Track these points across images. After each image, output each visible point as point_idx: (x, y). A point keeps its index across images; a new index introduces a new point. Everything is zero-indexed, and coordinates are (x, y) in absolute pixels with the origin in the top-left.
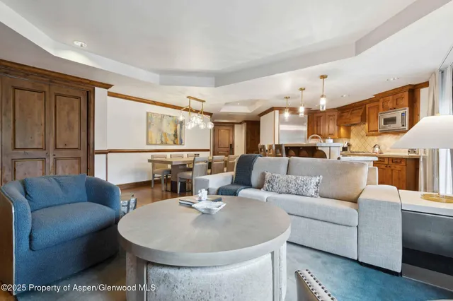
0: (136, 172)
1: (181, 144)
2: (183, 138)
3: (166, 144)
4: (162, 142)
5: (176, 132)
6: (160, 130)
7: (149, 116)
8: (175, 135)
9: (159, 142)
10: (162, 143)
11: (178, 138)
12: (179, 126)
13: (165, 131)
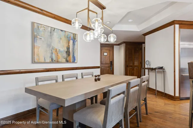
0: (15, 99)
1: (74, 62)
2: (75, 55)
3: (58, 62)
4: (52, 59)
5: (68, 48)
6: (49, 45)
7: (35, 27)
8: (68, 52)
9: (49, 60)
10: (52, 61)
11: (71, 56)
12: (71, 42)
13: (56, 47)
